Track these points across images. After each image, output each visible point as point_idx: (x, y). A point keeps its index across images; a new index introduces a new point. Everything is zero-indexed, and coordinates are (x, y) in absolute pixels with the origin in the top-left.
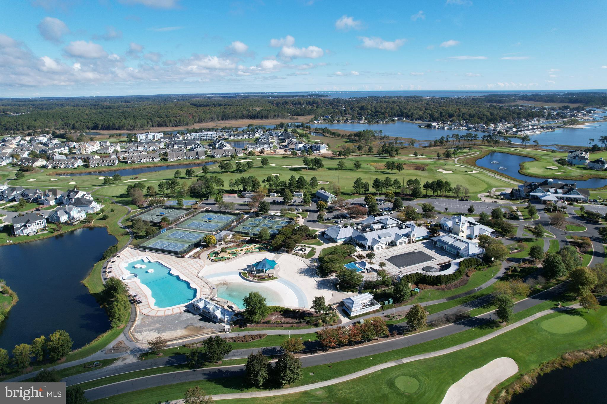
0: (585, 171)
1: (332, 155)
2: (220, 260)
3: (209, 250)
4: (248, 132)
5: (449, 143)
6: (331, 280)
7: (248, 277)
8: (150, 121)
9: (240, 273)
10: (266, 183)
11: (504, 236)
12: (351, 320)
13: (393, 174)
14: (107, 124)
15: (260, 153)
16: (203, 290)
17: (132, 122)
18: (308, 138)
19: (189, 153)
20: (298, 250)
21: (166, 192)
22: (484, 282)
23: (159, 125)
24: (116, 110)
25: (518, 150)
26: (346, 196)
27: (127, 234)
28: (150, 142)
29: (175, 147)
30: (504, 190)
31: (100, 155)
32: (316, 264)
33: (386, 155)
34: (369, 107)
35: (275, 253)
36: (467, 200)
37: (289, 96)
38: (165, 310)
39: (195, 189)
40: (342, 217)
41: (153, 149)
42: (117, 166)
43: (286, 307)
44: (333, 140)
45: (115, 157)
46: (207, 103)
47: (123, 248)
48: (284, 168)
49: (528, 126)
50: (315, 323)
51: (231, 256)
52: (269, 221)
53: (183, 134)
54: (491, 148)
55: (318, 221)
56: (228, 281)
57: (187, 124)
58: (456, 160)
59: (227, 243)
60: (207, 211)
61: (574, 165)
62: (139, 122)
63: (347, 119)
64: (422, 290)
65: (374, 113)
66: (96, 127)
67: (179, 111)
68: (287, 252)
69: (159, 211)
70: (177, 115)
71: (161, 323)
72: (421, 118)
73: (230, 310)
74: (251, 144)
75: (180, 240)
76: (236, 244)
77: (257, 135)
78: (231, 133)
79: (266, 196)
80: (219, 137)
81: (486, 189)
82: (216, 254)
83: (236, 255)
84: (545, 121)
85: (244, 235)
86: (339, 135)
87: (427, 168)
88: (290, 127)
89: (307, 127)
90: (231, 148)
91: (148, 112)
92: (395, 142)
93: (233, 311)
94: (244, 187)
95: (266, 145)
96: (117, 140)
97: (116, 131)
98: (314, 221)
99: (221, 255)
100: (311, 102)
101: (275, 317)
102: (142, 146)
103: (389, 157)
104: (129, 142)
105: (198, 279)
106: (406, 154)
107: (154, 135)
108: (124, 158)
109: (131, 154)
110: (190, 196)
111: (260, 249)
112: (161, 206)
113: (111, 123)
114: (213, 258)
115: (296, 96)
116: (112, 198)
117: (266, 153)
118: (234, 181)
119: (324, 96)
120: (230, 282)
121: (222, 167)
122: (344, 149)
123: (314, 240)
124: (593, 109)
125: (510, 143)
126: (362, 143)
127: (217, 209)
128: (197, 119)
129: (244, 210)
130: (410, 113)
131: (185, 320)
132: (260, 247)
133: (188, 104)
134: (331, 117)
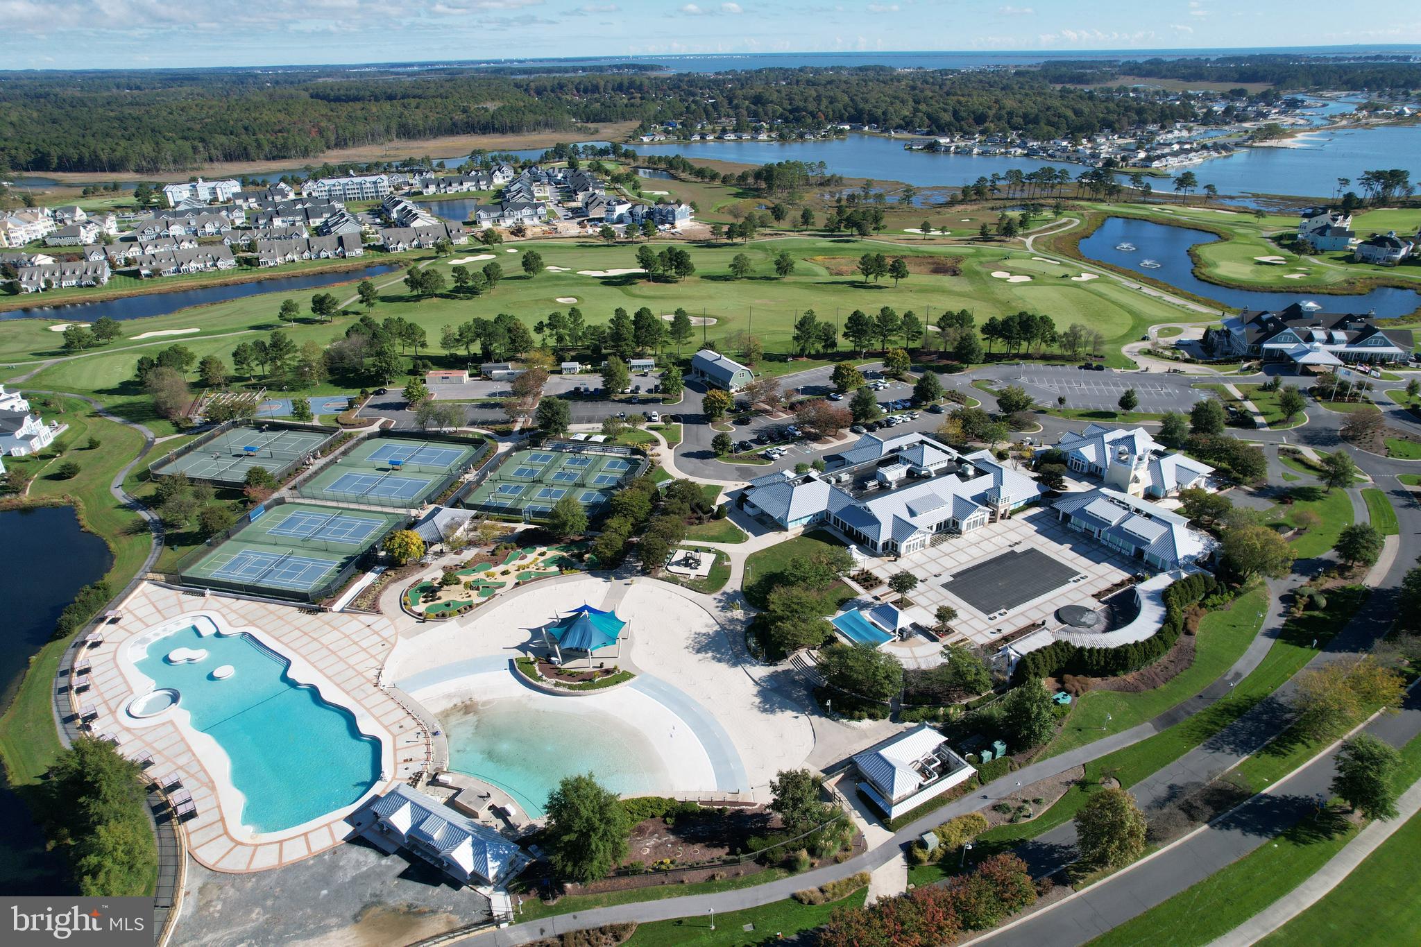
0: (1353, 269)
1: (708, 236)
2: (444, 615)
3: (404, 577)
4: (473, 173)
5: (997, 194)
6: (798, 673)
7: (540, 679)
8: (200, 145)
9: (511, 661)
10: (547, 331)
11: (1237, 482)
12: (891, 835)
13: (879, 287)
14: (73, 153)
15: (512, 233)
16: (401, 743)
17: (148, 148)
18: (636, 187)
19: (317, 242)
20: (678, 563)
21: (258, 370)
22: (1241, 650)
23: (229, 157)
24: (101, 111)
25: (1170, 210)
26: (776, 364)
27: (143, 527)
28: (204, 210)
29: (277, 222)
30: (1179, 331)
31: (57, 250)
32: (739, 614)
33: (849, 232)
34: (775, 96)
35: (607, 579)
36: (1100, 368)
37: (566, 70)
38: (281, 842)
39: (342, 358)
40: (780, 436)
41: (213, 230)
42: (110, 286)
43: (679, 798)
44: (700, 190)
45: (102, 258)
46: (353, 92)
47: (129, 586)
48: (588, 277)
49: (1170, 144)
50: (784, 856)
51: (475, 597)
52: (574, 461)
53: (296, 181)
54: (1103, 207)
55: (716, 455)
56: (478, 698)
57: (306, 153)
58: (1029, 241)
59: (457, 548)
60: (385, 433)
61: (1323, 251)
62: (168, 150)
63: (724, 131)
64: (1077, 695)
65: (791, 112)
66: (40, 163)
67: (281, 116)
68: (645, 572)
69: (239, 438)
70: (277, 128)
71: (269, 903)
72: (907, 125)
73: (499, 825)
74: (487, 209)
75: (311, 544)
76: (484, 551)
77: (499, 180)
78: (428, 176)
79: (553, 372)
80: (397, 189)
81: (1133, 328)
82: (430, 592)
83: (489, 591)
84: (1202, 129)
85: (505, 516)
86: (714, 177)
87: (961, 266)
88: (583, 156)
89: (627, 154)
90: (435, 221)
91: (193, 119)
92: (862, 194)
93: (510, 826)
94: (485, 347)
95: (527, 211)
96: (107, 202)
97: (104, 174)
98: (703, 455)
99: (446, 595)
100: (626, 83)
101: (652, 842)
102: (181, 223)
103: (858, 238)
104: (143, 208)
105: (380, 697)
106: (898, 229)
107: (214, 188)
108: (128, 262)
109: (150, 250)
110: (331, 382)
111: (564, 565)
112: (247, 423)
113: (84, 150)
114: (421, 608)
115: (584, 69)
116: (95, 397)
117: (529, 233)
118: (455, 330)
119: (652, 68)
120: (484, 698)
121: (413, 282)
122: (736, 216)
123: (718, 523)
124: (1300, 97)
125: (1147, 192)
126: (779, 197)
127: (413, 426)
128: (333, 138)
129: (493, 423)
130: (880, 112)
131: (354, 880)
132: (562, 558)
133: (305, 95)
134: (681, 124)
